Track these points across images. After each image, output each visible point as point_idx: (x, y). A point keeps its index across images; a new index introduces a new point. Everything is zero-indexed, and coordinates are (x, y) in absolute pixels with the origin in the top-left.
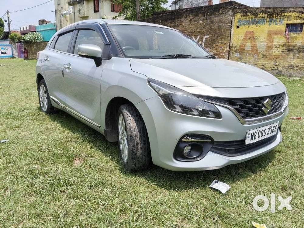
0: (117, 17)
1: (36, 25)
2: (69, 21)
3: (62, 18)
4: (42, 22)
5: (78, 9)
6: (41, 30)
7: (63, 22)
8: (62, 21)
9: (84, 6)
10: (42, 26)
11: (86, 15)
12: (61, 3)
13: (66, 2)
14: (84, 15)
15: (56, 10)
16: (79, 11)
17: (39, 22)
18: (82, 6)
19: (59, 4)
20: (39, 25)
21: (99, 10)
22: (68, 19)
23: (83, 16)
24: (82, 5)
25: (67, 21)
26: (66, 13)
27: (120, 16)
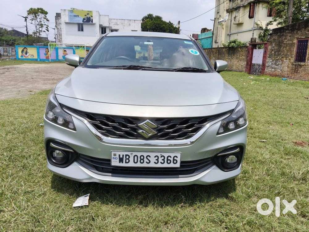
0: (272, 22)
1: (199, 34)
2: (224, 29)
3: (219, 26)
4: (204, 30)
5: (234, 16)
6: (202, 38)
7: (219, 30)
8: (219, 28)
9: (240, 13)
10: (203, 34)
11: (240, 22)
12: (220, 11)
13: (225, 10)
14: (239, 22)
15: (215, 19)
16: (235, 18)
17: (201, 31)
18: (238, 13)
19: (218, 13)
20: (201, 33)
21: (254, 16)
22: (224, 27)
23: (237, 23)
24: (238, 11)
25: (223, 28)
26: (222, 21)
27: (275, 20)
